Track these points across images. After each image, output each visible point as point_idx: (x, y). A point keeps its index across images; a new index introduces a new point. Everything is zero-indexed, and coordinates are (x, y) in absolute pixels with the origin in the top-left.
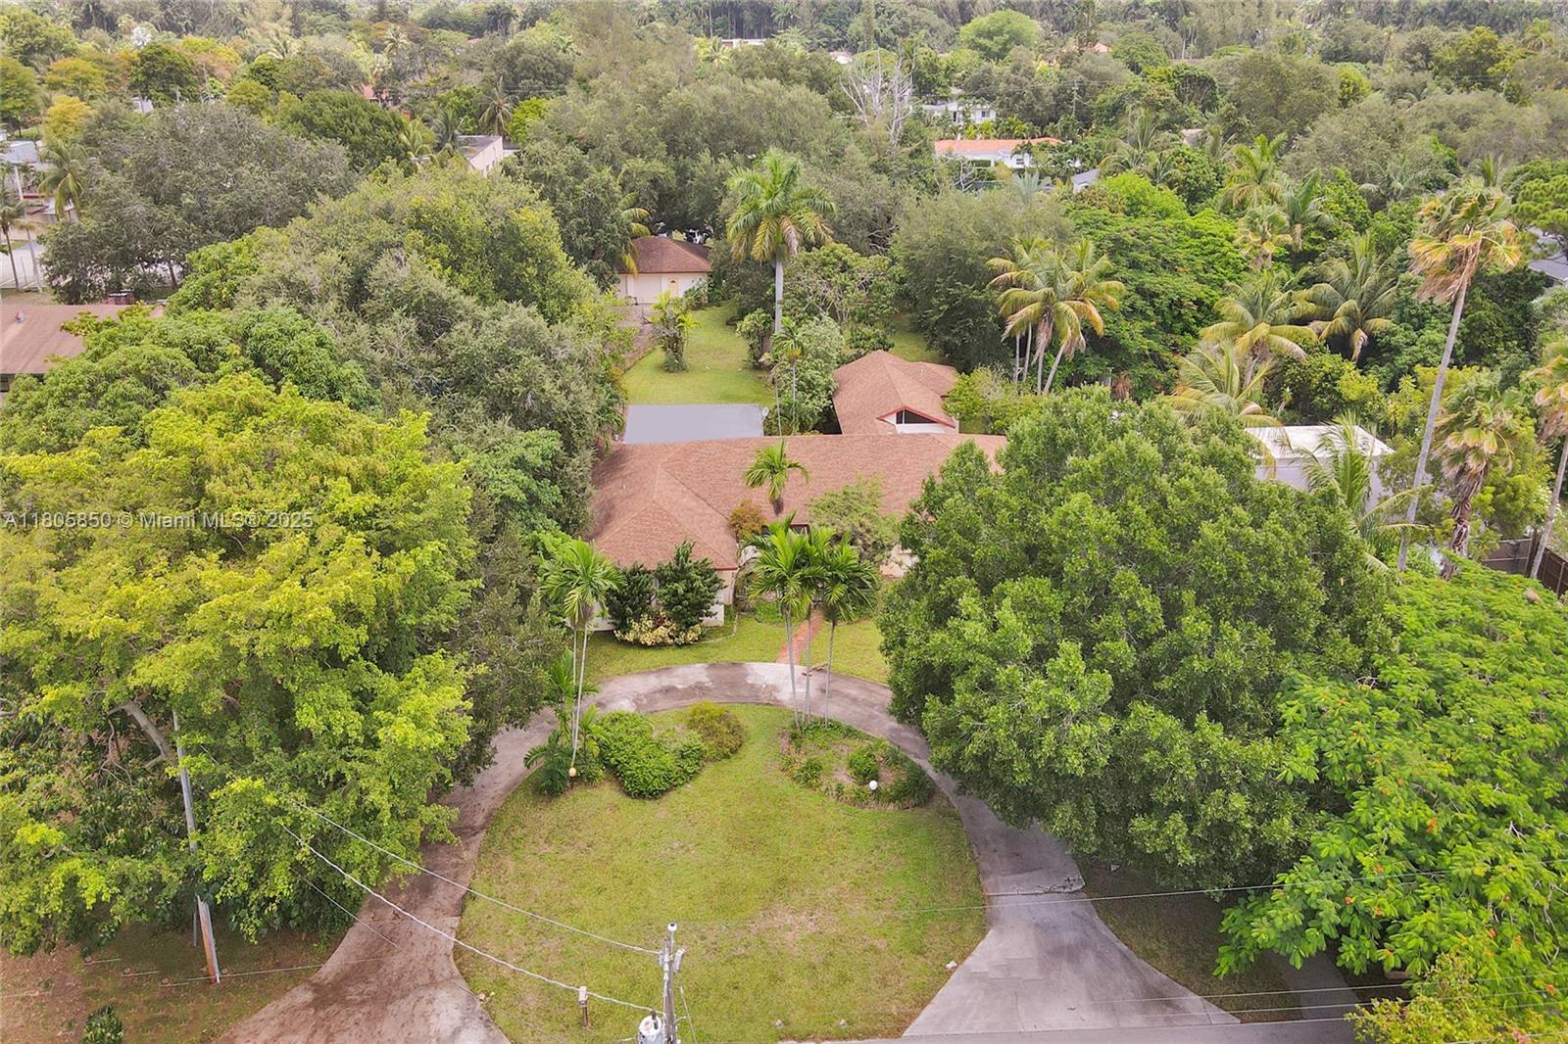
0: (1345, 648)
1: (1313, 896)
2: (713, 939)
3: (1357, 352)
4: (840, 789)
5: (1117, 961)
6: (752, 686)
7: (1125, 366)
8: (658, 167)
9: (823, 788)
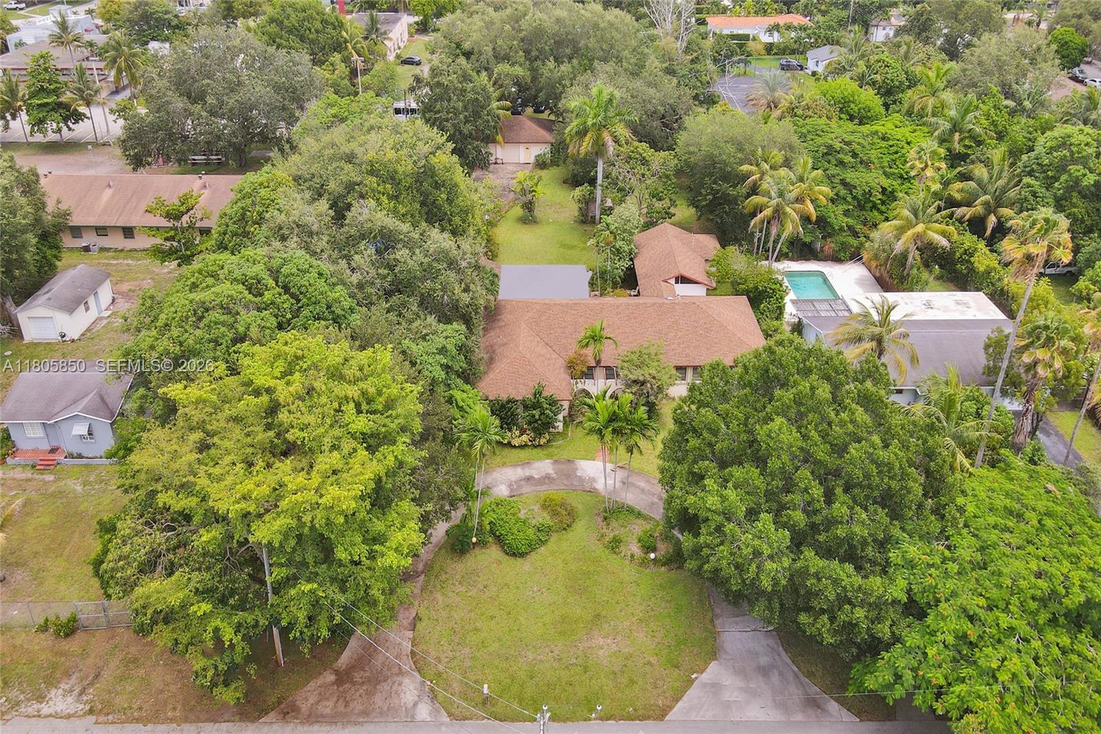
0: (931, 522)
1: (899, 669)
2: (557, 652)
3: (988, 232)
4: (632, 556)
5: (791, 677)
6: (580, 477)
7: (830, 235)
8: (519, 71)
9: (623, 554)
